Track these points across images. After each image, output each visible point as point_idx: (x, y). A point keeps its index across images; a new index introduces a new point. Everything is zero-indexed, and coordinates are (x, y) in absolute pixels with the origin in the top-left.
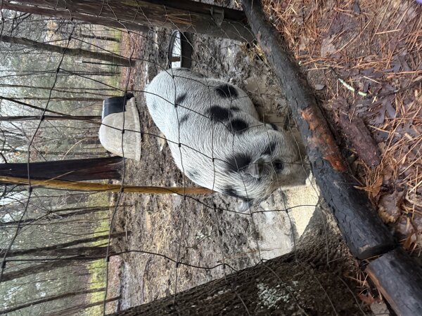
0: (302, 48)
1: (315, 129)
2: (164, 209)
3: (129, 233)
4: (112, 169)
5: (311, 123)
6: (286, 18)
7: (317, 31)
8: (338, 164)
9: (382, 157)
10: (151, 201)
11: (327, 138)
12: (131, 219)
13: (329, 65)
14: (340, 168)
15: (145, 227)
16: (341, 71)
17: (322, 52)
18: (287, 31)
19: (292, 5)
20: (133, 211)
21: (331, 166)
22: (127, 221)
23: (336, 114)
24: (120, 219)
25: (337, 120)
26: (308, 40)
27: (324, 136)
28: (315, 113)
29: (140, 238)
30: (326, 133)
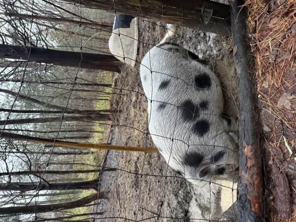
0: (265, 85)
1: (250, 167)
2: (143, 112)
3: (121, 111)
4: (115, 65)
5: (249, 161)
6: (262, 48)
7: (282, 80)
8: (256, 206)
9: (292, 216)
10: (136, 101)
11: (256, 179)
12: (123, 102)
13: (280, 118)
14: (257, 210)
15: (130, 113)
16: (288, 129)
17: (279, 102)
18: (259, 60)
19: (271, 39)
20: (125, 98)
21: (251, 207)
22: (120, 103)
23: (272, 158)
24: (116, 100)
25: (271, 162)
26: (273, 82)
27: (255, 177)
28: (255, 152)
29: (126, 118)
30: (257, 175)
